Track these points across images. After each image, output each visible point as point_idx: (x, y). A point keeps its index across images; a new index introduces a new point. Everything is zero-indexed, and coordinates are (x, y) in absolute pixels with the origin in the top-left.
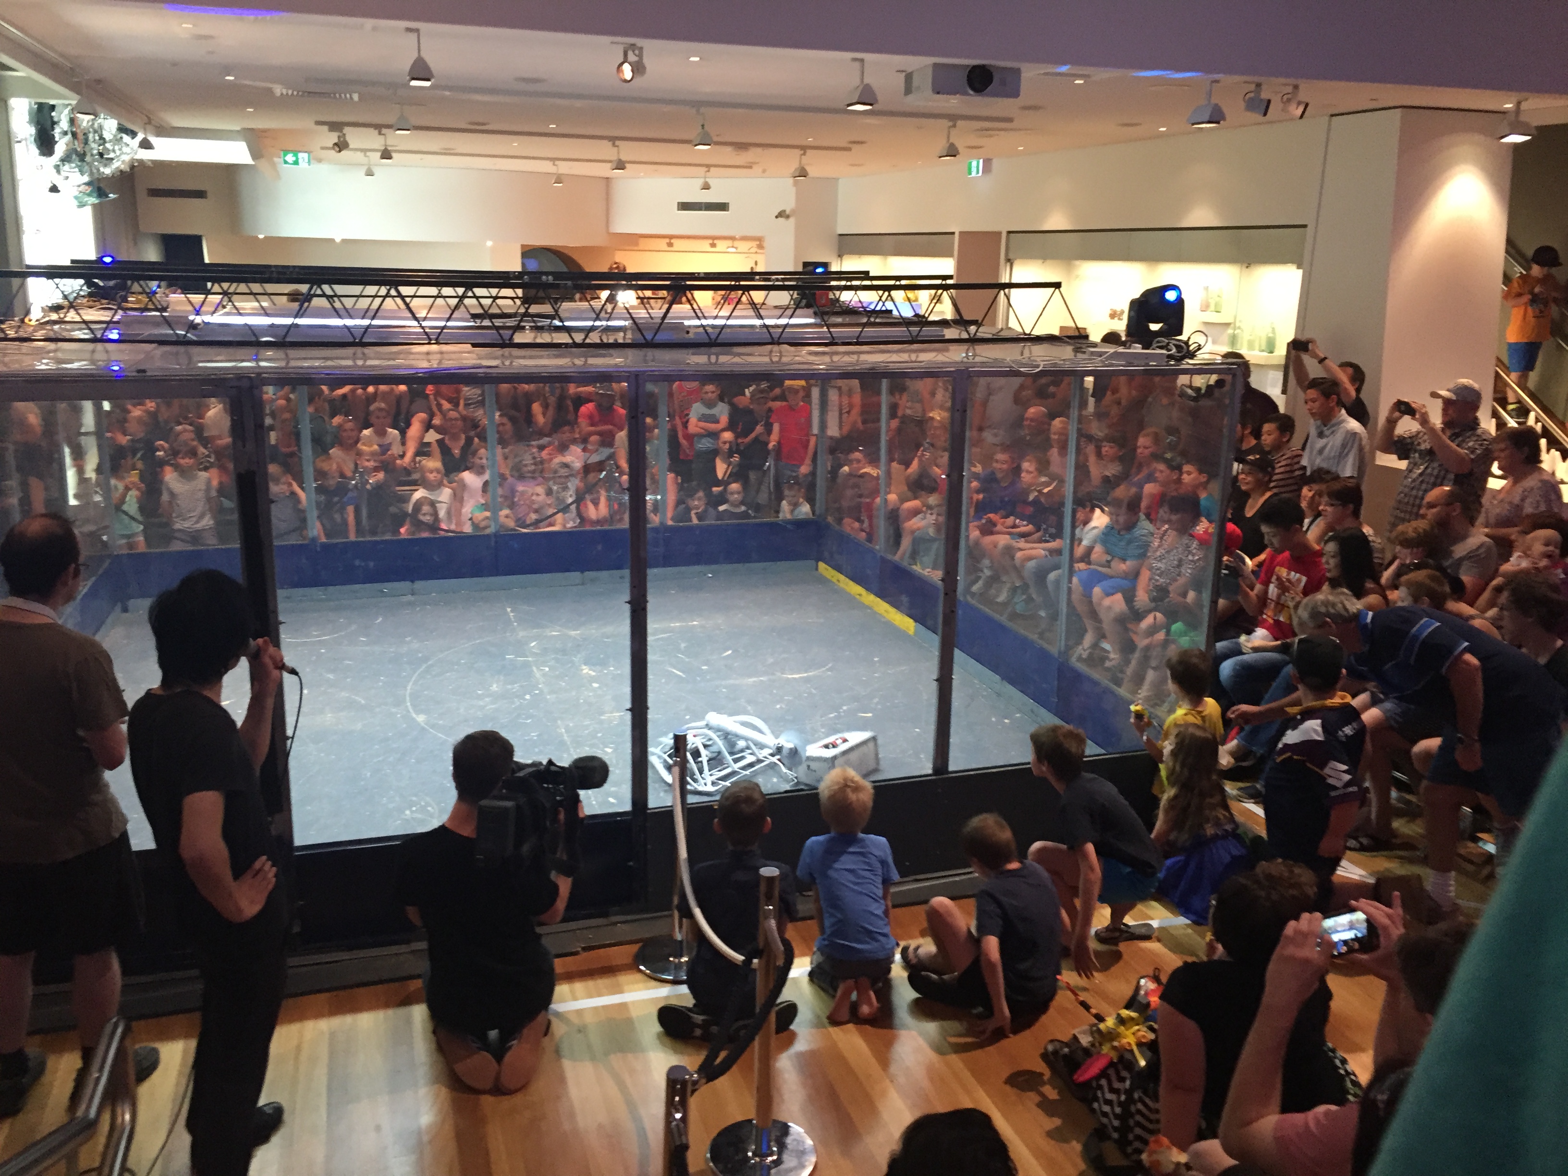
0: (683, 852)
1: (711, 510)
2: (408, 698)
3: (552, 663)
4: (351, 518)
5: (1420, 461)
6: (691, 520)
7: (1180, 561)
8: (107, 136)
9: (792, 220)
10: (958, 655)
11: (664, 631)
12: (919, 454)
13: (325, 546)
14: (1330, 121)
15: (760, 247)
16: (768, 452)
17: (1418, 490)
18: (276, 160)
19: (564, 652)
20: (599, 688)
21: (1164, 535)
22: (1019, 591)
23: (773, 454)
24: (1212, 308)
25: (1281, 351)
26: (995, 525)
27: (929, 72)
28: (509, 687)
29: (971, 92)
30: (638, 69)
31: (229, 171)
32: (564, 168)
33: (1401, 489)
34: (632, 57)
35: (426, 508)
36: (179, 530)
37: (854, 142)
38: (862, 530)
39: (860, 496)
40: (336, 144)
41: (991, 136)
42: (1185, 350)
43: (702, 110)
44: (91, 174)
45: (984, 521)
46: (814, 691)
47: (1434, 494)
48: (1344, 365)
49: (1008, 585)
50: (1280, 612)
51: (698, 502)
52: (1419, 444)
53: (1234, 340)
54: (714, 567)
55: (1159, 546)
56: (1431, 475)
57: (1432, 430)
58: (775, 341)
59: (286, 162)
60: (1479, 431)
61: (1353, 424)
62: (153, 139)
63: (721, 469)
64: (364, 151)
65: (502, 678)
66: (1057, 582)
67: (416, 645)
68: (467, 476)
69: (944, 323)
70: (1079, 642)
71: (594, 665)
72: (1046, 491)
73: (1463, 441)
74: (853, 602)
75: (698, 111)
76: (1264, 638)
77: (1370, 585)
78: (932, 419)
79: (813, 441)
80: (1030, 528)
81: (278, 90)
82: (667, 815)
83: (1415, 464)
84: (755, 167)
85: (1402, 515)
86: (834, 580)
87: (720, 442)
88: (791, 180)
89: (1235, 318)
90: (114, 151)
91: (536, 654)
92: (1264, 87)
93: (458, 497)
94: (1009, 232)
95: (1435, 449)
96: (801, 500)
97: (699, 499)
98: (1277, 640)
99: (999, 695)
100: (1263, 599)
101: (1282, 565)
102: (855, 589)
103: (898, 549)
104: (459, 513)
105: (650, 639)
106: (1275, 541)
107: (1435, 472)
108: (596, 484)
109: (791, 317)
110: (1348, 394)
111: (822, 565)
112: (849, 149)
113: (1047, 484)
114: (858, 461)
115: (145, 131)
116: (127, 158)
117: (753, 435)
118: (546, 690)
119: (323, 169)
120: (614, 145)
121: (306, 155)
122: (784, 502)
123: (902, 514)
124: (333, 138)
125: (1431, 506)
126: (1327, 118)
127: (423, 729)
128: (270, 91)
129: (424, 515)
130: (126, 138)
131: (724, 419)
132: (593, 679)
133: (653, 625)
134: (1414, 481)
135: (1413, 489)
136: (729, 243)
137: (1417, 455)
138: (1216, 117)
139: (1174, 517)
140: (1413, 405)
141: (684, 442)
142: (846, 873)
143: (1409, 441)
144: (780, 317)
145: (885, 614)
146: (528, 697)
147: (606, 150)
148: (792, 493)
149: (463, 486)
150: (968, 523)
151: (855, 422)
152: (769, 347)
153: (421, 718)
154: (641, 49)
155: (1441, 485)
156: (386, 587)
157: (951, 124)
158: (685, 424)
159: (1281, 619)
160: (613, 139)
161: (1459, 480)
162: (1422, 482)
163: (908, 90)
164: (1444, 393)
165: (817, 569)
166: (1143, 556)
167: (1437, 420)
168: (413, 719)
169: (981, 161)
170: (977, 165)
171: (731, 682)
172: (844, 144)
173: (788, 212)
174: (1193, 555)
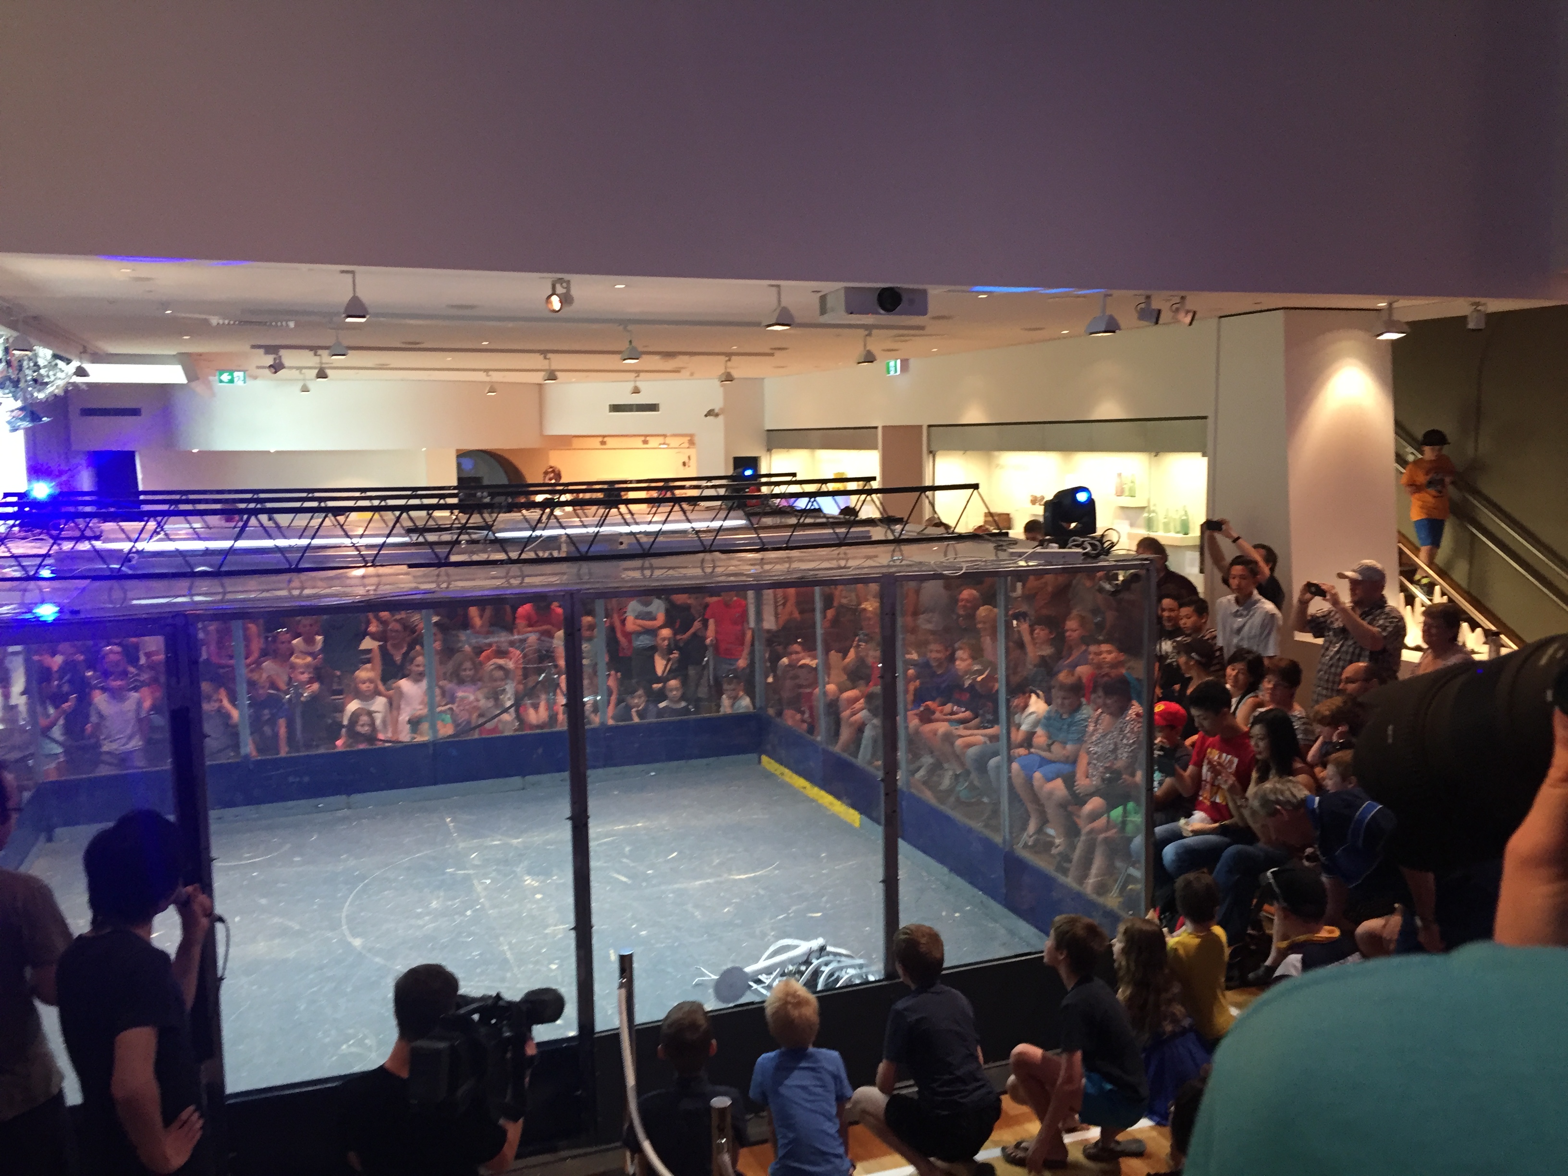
0: (631, 1080)
1: (651, 707)
2: (344, 921)
3: (494, 874)
4: (283, 731)
5: (1335, 640)
6: (632, 720)
7: (1116, 744)
8: (41, 362)
9: (721, 418)
10: (903, 847)
11: (607, 835)
12: (855, 643)
13: (258, 763)
14: (1219, 323)
15: (692, 443)
16: (706, 648)
17: (1337, 667)
18: (211, 378)
19: (506, 862)
20: (542, 899)
21: (1098, 719)
22: (961, 779)
23: (711, 649)
24: (1127, 493)
25: (1196, 533)
26: (934, 713)
27: (842, 294)
28: (450, 903)
29: (882, 311)
30: (566, 300)
31: (164, 391)
32: (496, 377)
33: (1319, 667)
34: (560, 290)
35: (364, 719)
36: (108, 753)
37: (775, 349)
38: (803, 721)
39: (800, 686)
40: (271, 366)
41: (906, 341)
42: (1099, 548)
43: (630, 327)
44: (25, 399)
45: (922, 709)
46: (762, 892)
47: (1350, 670)
48: (1256, 547)
49: (951, 773)
50: (1216, 793)
51: (638, 701)
52: (1332, 623)
53: (1150, 524)
54: (657, 765)
55: (1095, 730)
56: (1347, 652)
57: (1344, 610)
58: (707, 549)
59: (221, 381)
60: (1387, 609)
61: (1269, 606)
62: (88, 367)
63: (660, 665)
64: (299, 368)
65: (442, 894)
66: (998, 767)
67: (352, 862)
68: (405, 684)
69: (870, 522)
70: (1024, 828)
71: (538, 874)
72: (979, 679)
73: (1374, 619)
74: (796, 795)
75: (625, 328)
76: (1202, 821)
77: (1298, 765)
78: (865, 609)
79: (749, 635)
80: (968, 714)
81: (214, 321)
82: (614, 1037)
83: (1331, 642)
84: (683, 371)
85: (1324, 692)
86: (778, 773)
87: (659, 638)
88: (717, 383)
89: (1149, 502)
90: (48, 376)
91: (476, 867)
92: (1153, 298)
93: (393, 705)
94: (930, 426)
95: (1349, 627)
96: (741, 693)
97: (640, 697)
98: (1215, 822)
99: (948, 888)
100: (1198, 779)
101: (1213, 747)
102: (800, 782)
103: (838, 739)
104: (396, 722)
105: (592, 844)
106: (1206, 723)
107: (1351, 650)
108: (534, 687)
109: (725, 519)
110: (1263, 573)
111: (765, 759)
112: (772, 355)
113: (980, 672)
114: (797, 653)
115: (81, 360)
116: (61, 383)
117: (692, 631)
118: (487, 905)
119: (259, 384)
120: (545, 358)
121: (241, 374)
122: (724, 696)
123: (842, 704)
124: (269, 360)
125: (1349, 680)
126: (1216, 320)
127: (360, 953)
128: (206, 322)
129: (363, 725)
130: (61, 364)
131: (661, 618)
132: (536, 890)
133: (594, 830)
134: (1331, 659)
135: (1332, 666)
136: (661, 440)
137: (1331, 633)
138: (1112, 327)
139: (1109, 701)
140: (1323, 587)
141: (622, 640)
142: (799, 1090)
143: (1322, 619)
144: (713, 520)
145: (830, 807)
146: (469, 913)
147: (537, 361)
148: (732, 686)
149: (400, 693)
150: (906, 710)
151: (791, 613)
152: (701, 555)
153: (357, 942)
154: (568, 282)
155: (1358, 661)
156: (322, 803)
157: (867, 332)
158: (623, 622)
159: (1218, 800)
160: (544, 353)
161: (1374, 657)
162: (1339, 659)
163: (823, 310)
164: (1349, 574)
165: (760, 762)
166: (1080, 741)
167: (1346, 599)
168: (349, 944)
169: (899, 361)
170: (895, 365)
171: (676, 886)
172: (768, 351)
173: (716, 411)
174: (1128, 739)
